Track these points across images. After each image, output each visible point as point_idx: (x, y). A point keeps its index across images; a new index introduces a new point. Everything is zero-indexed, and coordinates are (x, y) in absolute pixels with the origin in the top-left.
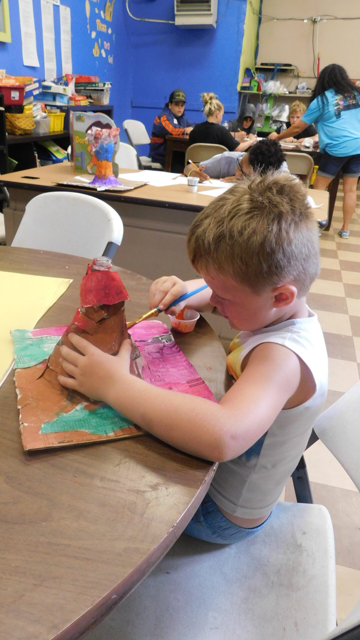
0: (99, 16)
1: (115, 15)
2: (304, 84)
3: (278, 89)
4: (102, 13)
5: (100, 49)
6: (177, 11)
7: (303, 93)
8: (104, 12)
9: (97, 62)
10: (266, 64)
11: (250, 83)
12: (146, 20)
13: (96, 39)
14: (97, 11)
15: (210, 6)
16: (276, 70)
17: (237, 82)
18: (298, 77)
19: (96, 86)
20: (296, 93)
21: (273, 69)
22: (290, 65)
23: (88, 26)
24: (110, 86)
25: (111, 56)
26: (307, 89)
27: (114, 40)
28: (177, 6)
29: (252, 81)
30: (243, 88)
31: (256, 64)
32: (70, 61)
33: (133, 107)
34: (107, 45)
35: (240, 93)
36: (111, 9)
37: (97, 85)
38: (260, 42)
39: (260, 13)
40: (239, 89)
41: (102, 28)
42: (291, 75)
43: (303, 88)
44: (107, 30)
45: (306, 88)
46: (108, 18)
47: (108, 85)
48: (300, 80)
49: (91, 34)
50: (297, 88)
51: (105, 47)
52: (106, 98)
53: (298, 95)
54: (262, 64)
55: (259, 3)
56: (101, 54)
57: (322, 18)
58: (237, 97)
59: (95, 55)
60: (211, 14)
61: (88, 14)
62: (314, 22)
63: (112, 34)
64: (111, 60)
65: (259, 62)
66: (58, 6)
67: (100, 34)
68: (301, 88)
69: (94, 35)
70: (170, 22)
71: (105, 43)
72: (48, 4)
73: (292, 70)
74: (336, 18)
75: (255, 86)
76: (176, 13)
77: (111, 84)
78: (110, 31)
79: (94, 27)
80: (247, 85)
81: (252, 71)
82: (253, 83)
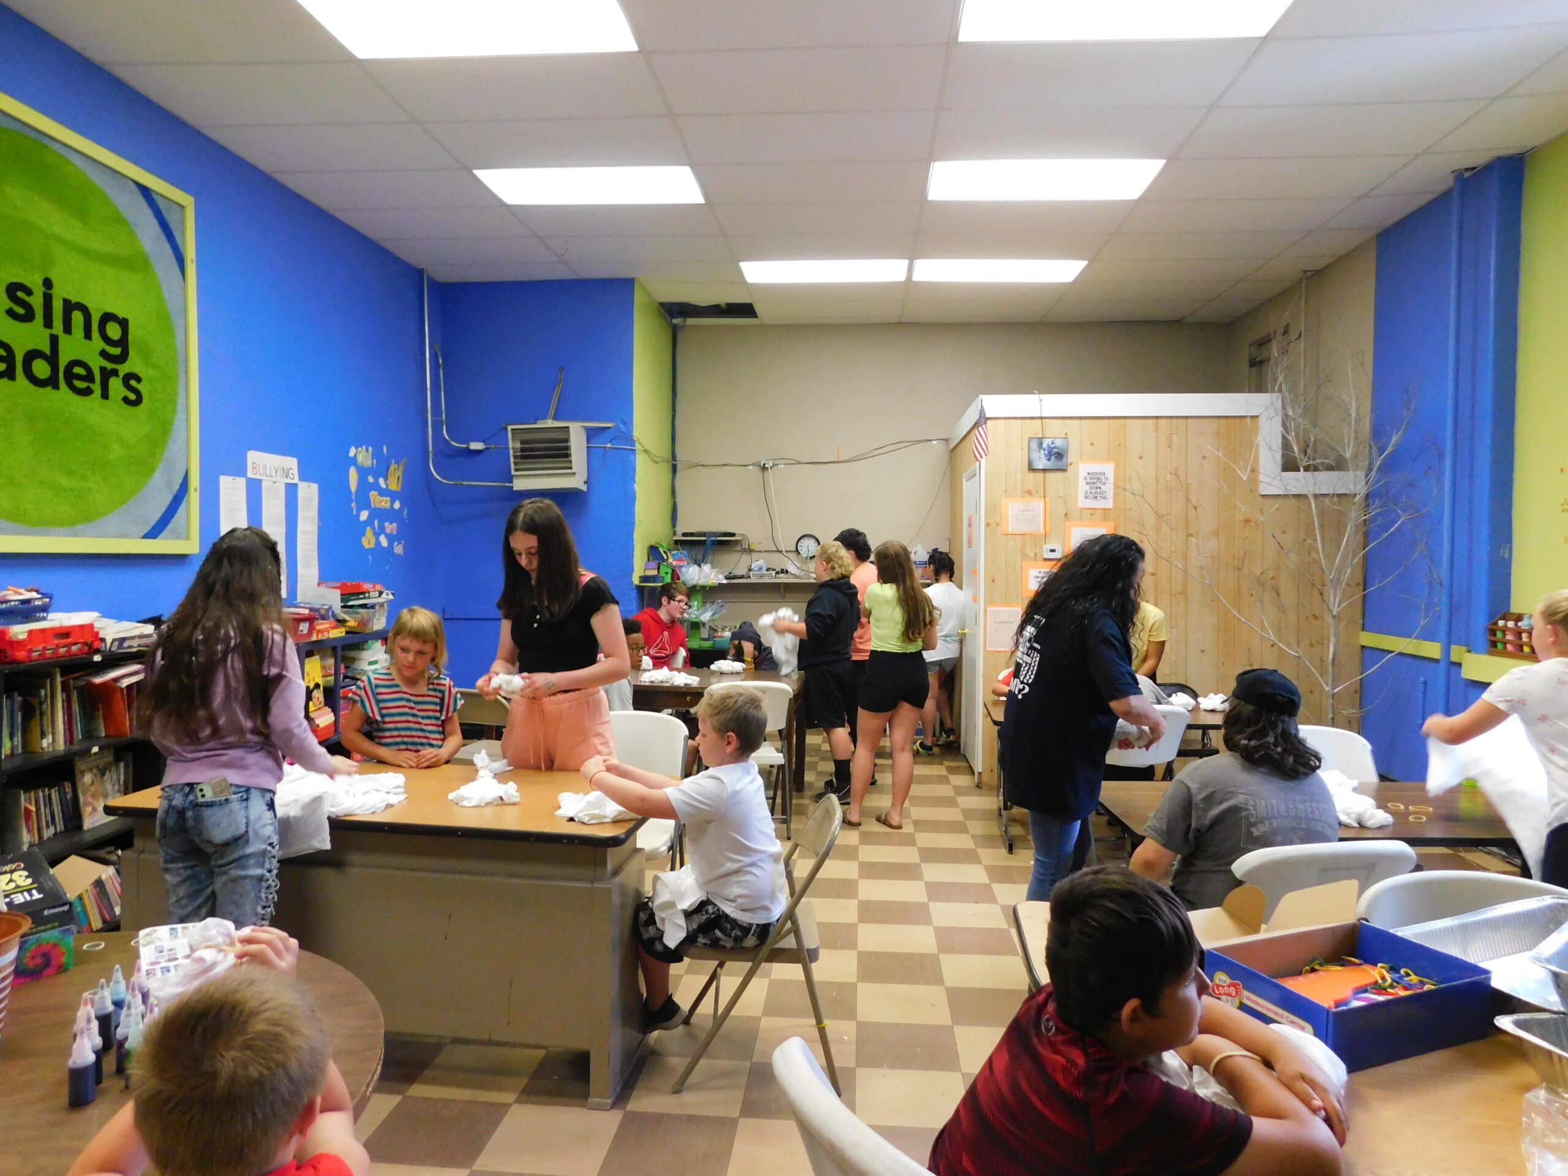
0: (376, 487)
1: (407, 480)
2: (761, 562)
3: (708, 576)
4: (381, 481)
5: (377, 535)
6: (516, 470)
7: (762, 576)
8: (386, 479)
9: (370, 557)
10: (692, 534)
11: (659, 569)
12: (465, 483)
13: (369, 522)
14: (371, 479)
15: (570, 462)
16: (708, 543)
17: (632, 570)
18: (750, 551)
19: (364, 598)
20: (749, 577)
21: (705, 541)
22: (733, 535)
23: (353, 505)
24: (391, 597)
25: (399, 543)
26: (768, 570)
27: (406, 517)
28: (516, 464)
29: (661, 566)
30: (644, 579)
31: (675, 534)
32: (315, 563)
33: (445, 619)
34: (391, 527)
35: (640, 590)
36: (399, 473)
37: (367, 595)
38: (678, 500)
39: (674, 458)
40: (636, 581)
41: (384, 503)
42: (738, 548)
43: (760, 569)
44: (392, 502)
45: (764, 569)
46: (394, 486)
47: (387, 594)
48: (754, 555)
49: (358, 515)
50: (750, 570)
51: (388, 531)
52: (379, 619)
53: (753, 580)
54: (684, 535)
55: (670, 443)
56: (378, 542)
57: (776, 462)
58: (634, 594)
59: (366, 546)
60: (574, 474)
61: (353, 487)
62: (764, 468)
63: (401, 508)
64: (398, 549)
65: (681, 528)
66: (296, 485)
67: (376, 513)
68: (756, 569)
69: (364, 515)
70: (507, 484)
71: (387, 524)
72: (276, 484)
73: (737, 542)
74: (799, 463)
75: (667, 573)
76: (513, 473)
77: (393, 594)
78: (397, 505)
79: (365, 503)
80: (654, 573)
81: (661, 550)
82: (663, 569)
